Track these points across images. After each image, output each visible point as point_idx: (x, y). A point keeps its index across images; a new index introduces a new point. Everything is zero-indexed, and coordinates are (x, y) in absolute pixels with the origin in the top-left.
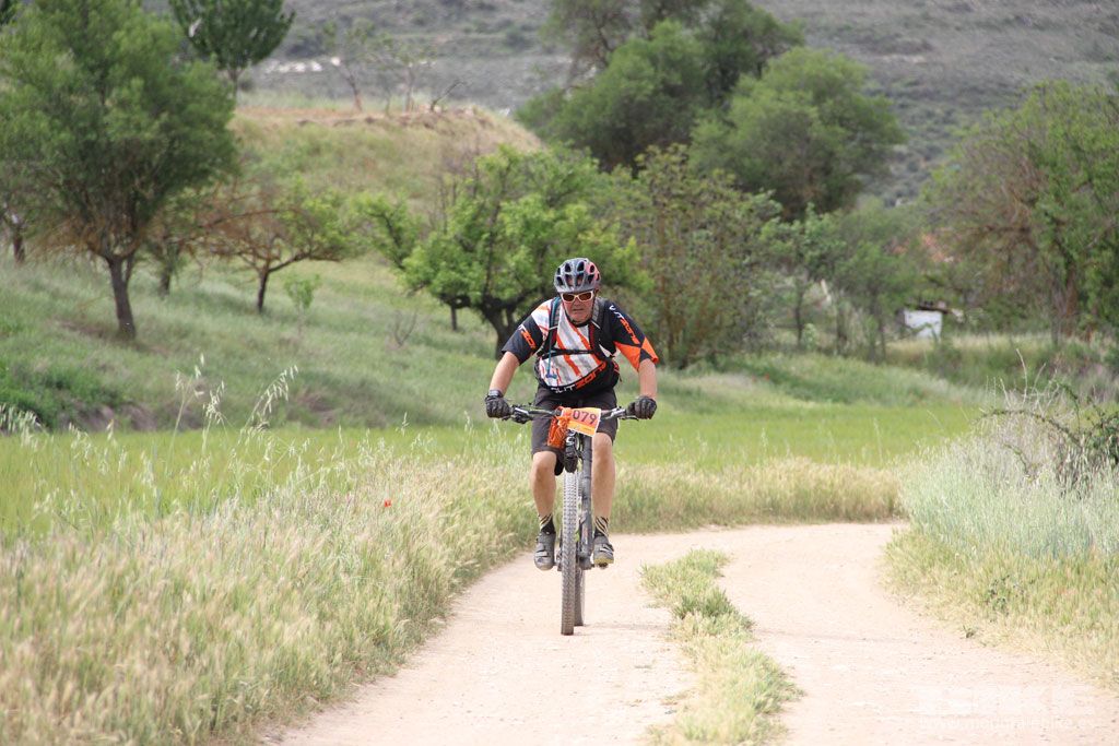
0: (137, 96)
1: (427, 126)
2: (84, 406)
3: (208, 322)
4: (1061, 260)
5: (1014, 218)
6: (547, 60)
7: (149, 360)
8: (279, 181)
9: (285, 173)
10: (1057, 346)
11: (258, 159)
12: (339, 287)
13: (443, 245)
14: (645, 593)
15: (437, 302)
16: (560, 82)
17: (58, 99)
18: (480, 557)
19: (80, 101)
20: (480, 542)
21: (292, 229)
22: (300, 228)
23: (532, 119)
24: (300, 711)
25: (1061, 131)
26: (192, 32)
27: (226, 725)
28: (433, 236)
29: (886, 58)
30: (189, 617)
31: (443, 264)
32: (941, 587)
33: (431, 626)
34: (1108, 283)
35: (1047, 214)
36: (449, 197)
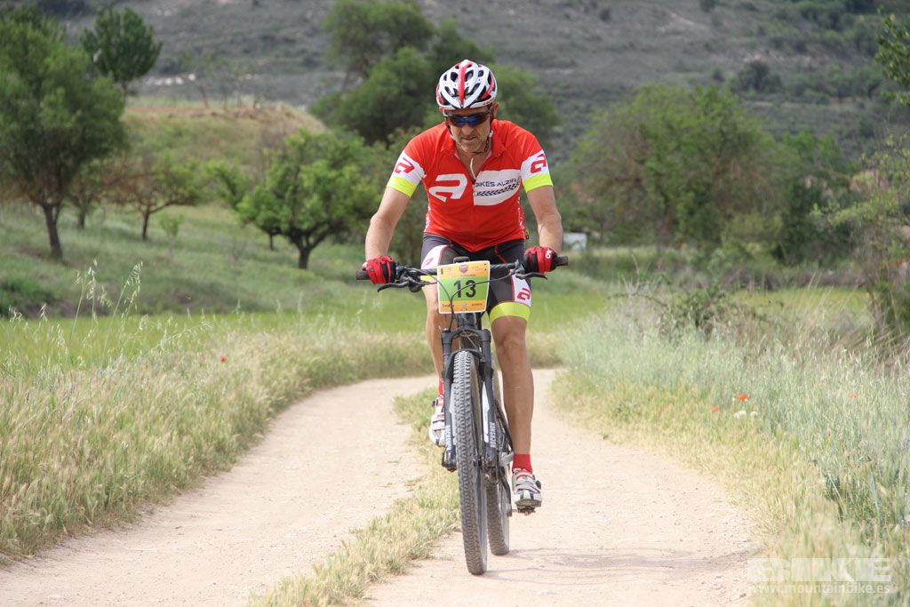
0: (61, 100)
1: (252, 117)
2: (29, 302)
3: (110, 247)
4: (661, 199)
5: (631, 173)
6: (330, 75)
7: (72, 272)
8: (155, 154)
9: (159, 149)
10: (659, 255)
11: (141, 140)
12: (196, 223)
13: (262, 194)
14: (396, 415)
15: (260, 231)
16: (338, 88)
17: (9, 104)
18: (287, 394)
19: (23, 104)
20: (287, 384)
21: (164, 185)
22: (170, 185)
23: (320, 113)
24: (165, 493)
25: (659, 116)
26: (96, 58)
27: (115, 504)
28: (257, 188)
29: (548, 72)
30: (90, 433)
31: (263, 207)
32: (587, 407)
33: (255, 439)
34: (691, 213)
35: (652, 169)
36: (267, 164)
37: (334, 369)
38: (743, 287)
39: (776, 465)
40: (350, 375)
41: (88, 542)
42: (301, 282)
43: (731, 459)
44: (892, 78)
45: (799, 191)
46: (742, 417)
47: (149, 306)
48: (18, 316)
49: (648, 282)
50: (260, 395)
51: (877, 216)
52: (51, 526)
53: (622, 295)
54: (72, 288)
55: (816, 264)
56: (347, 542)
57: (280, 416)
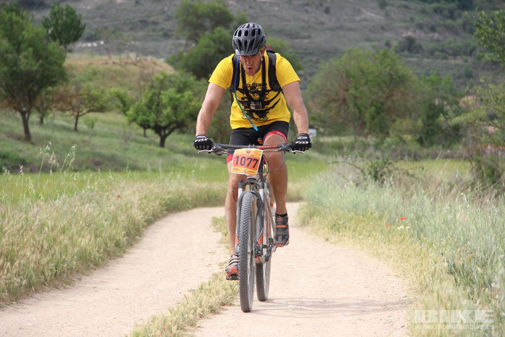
0: (31, 54)
1: (135, 64)
2: (13, 165)
3: (57, 135)
4: (357, 111)
5: (341, 96)
6: (176, 42)
7: (36, 148)
8: (82, 84)
9: (84, 82)
10: (356, 141)
11: (74, 77)
12: (104, 122)
13: (140, 107)
14: (212, 227)
15: (138, 127)
16: (181, 49)
17: (3, 56)
18: (154, 216)
19: (10, 56)
20: (154, 210)
21: (87, 102)
22: (90, 101)
23: (172, 62)
24: (88, 269)
25: (356, 65)
26: (50, 32)
27: (60, 274)
28: (137, 103)
29: (296, 41)
30: (47, 236)
31: (141, 113)
32: (317, 223)
33: (136, 240)
34: (373, 118)
35: (352, 94)
36: (143, 90)
37: (179, 202)
38: (402, 159)
39: (420, 255)
40: (188, 205)
41: (45, 295)
42: (161, 154)
43: (396, 252)
44: (483, 45)
45: (431, 107)
46: (401, 229)
47: (78, 167)
48: (7, 172)
49: (350, 156)
50: (138, 216)
51: (475, 121)
52: (26, 286)
53: (336, 162)
54: (36, 157)
55: (441, 147)
56: (187, 296)
57: (149, 227)
